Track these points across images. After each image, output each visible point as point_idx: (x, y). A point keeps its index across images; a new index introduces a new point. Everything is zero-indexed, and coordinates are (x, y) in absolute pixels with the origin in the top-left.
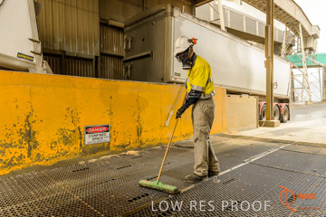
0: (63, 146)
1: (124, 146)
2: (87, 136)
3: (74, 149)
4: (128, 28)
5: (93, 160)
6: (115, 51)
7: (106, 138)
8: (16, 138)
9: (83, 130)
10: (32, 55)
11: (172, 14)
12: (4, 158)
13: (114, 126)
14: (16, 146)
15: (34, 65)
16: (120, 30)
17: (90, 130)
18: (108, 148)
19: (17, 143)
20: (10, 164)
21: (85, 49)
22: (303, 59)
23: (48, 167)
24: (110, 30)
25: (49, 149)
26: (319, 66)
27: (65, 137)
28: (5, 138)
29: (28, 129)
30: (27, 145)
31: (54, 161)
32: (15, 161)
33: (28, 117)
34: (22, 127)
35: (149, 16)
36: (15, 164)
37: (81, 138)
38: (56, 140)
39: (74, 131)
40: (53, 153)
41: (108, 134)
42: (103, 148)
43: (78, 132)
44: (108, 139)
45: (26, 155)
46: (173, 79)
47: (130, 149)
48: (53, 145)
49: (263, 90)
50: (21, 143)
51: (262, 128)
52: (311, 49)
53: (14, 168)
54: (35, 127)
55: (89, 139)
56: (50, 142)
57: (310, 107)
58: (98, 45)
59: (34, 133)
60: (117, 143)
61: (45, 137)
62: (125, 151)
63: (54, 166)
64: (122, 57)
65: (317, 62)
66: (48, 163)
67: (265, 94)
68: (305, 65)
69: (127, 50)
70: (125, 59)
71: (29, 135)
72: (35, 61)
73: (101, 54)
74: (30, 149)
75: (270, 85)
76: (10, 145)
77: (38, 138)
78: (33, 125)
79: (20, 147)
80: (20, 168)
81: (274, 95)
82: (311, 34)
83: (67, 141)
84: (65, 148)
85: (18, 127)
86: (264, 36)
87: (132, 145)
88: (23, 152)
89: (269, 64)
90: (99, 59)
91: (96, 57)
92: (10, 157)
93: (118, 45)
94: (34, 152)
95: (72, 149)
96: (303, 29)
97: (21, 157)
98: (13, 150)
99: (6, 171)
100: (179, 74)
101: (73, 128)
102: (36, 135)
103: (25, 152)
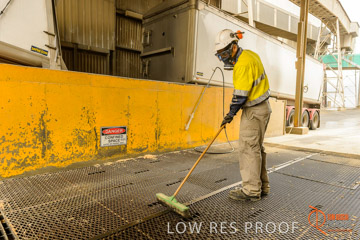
0: (78, 147)
1: (141, 150)
2: (103, 137)
3: (89, 151)
4: (147, 20)
5: (109, 163)
6: (132, 45)
7: (123, 140)
8: (30, 137)
9: (99, 131)
10: (47, 49)
11: (196, 7)
12: (18, 158)
13: (132, 128)
14: (30, 146)
15: (48, 60)
16: (137, 21)
17: (107, 132)
18: (125, 151)
19: (31, 143)
20: (24, 164)
21: (99, 42)
22: (339, 60)
23: (62, 169)
24: (126, 21)
25: (64, 150)
26: (356, 68)
27: (80, 137)
28: (18, 137)
29: (42, 128)
30: (41, 146)
31: (69, 163)
32: (29, 162)
33: (42, 115)
34: (37, 126)
35: (172, 8)
36: (29, 165)
37: (96, 140)
38: (71, 141)
39: (90, 132)
40: (67, 154)
41: (125, 136)
42: (120, 151)
43: (93, 133)
44: (125, 142)
45: (40, 155)
46: (195, 79)
47: (147, 153)
48: (68, 146)
49: (292, 93)
50: (35, 143)
51: (289, 135)
52: (348, 49)
53: (28, 169)
54: (49, 127)
55: (105, 141)
56: (65, 142)
57: (343, 113)
58: (113, 38)
59: (49, 133)
60: (135, 146)
61: (60, 137)
62: (143, 155)
63: (68, 168)
64: (139, 53)
65: (354, 64)
66: (63, 165)
67: (294, 98)
68: (340, 67)
69: (145, 45)
70: (143, 54)
71: (44, 135)
72: (49, 56)
73: (117, 48)
74: (44, 150)
75: (300, 88)
76: (24, 144)
77: (53, 138)
78: (47, 124)
79: (34, 147)
80: (34, 168)
81: (304, 99)
82: (349, 31)
83: (82, 142)
84: (80, 149)
85: (32, 126)
86: (296, 32)
87: (150, 149)
89: (300, 66)
90: (114, 53)
91: (111, 51)
92: (23, 157)
93: (135, 38)
94: (48, 152)
95: (87, 151)
96: (341, 25)
97: (35, 157)
98: (30, 149)
99: (20, 172)
100: (201, 74)
101: (88, 128)
102: (51, 135)
103: (38, 152)
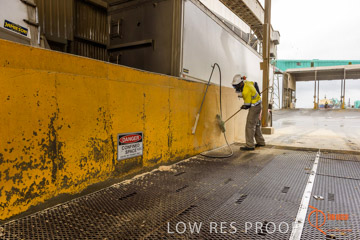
0: (94, 162)
1: (155, 160)
2: (120, 147)
3: (106, 167)
6: (91, 36)
7: (139, 150)
8: (37, 153)
9: (115, 139)
12: (21, 187)
13: (149, 135)
14: (37, 166)
15: (28, 41)
16: (103, 11)
18: (141, 163)
19: (39, 161)
20: (29, 196)
23: (77, 195)
25: (79, 171)
27: (96, 149)
28: (22, 154)
29: (52, 138)
30: (51, 165)
31: (84, 186)
32: (36, 191)
33: (53, 119)
34: (45, 136)
36: (36, 195)
37: (113, 151)
38: (86, 155)
39: (106, 142)
40: (82, 174)
41: (141, 144)
42: (134, 164)
43: (110, 143)
44: (141, 152)
45: (49, 179)
47: (162, 164)
48: (83, 163)
50: (44, 161)
53: (34, 202)
54: (61, 136)
55: (122, 153)
56: (79, 158)
58: (71, 25)
59: (61, 144)
60: (150, 157)
61: (73, 150)
62: (157, 167)
63: (85, 192)
66: (77, 190)
69: (113, 36)
71: (53, 149)
72: (29, 36)
74: (54, 171)
76: (29, 165)
77: (67, 152)
78: (59, 132)
79: (42, 168)
80: (41, 200)
83: (98, 155)
84: (96, 165)
85: (40, 136)
87: (163, 159)
88: (46, 176)
89: (266, 66)
90: (72, 44)
91: (69, 42)
92: (28, 183)
94: (60, 173)
95: (104, 168)
97: (43, 183)
98: (37, 172)
99: (24, 207)
100: (187, 71)
101: (105, 137)
102: (63, 149)
103: (47, 175)
